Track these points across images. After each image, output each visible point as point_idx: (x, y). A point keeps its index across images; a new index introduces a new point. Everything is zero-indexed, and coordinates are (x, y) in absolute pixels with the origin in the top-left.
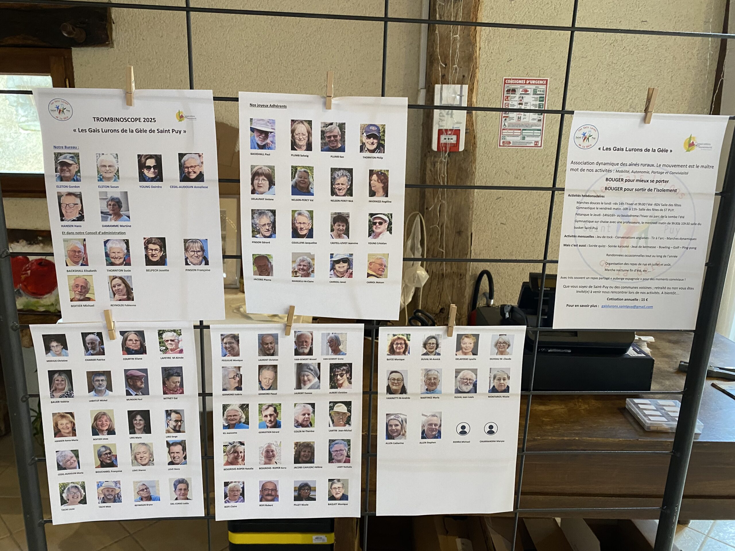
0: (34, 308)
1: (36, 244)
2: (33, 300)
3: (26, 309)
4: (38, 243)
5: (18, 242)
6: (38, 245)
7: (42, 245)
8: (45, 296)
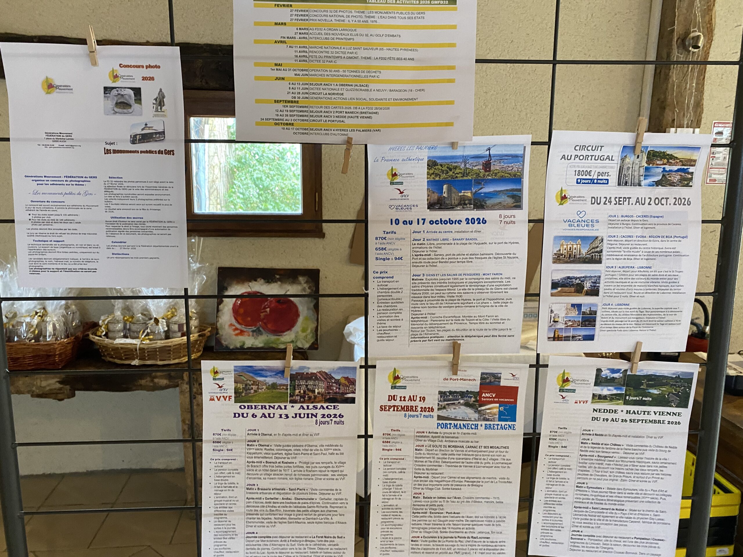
0: (274, 346)
1: (274, 282)
2: (273, 338)
3: (266, 347)
4: (276, 282)
5: (256, 280)
6: (276, 284)
7: (279, 283)
8: (285, 334)
